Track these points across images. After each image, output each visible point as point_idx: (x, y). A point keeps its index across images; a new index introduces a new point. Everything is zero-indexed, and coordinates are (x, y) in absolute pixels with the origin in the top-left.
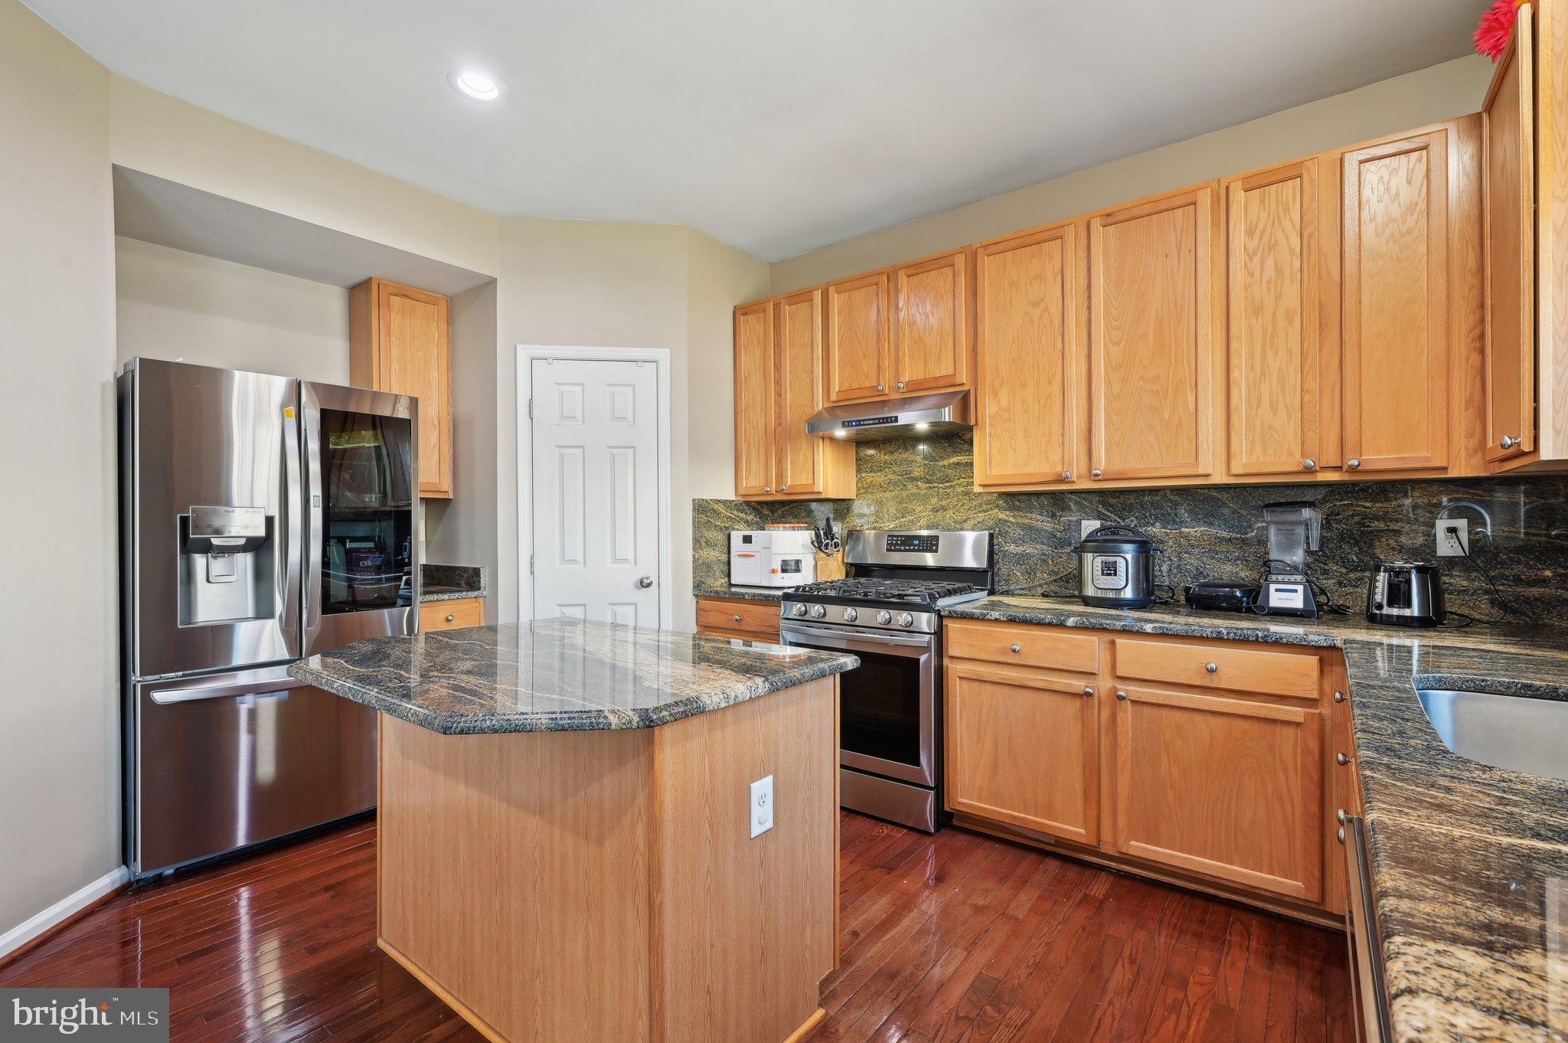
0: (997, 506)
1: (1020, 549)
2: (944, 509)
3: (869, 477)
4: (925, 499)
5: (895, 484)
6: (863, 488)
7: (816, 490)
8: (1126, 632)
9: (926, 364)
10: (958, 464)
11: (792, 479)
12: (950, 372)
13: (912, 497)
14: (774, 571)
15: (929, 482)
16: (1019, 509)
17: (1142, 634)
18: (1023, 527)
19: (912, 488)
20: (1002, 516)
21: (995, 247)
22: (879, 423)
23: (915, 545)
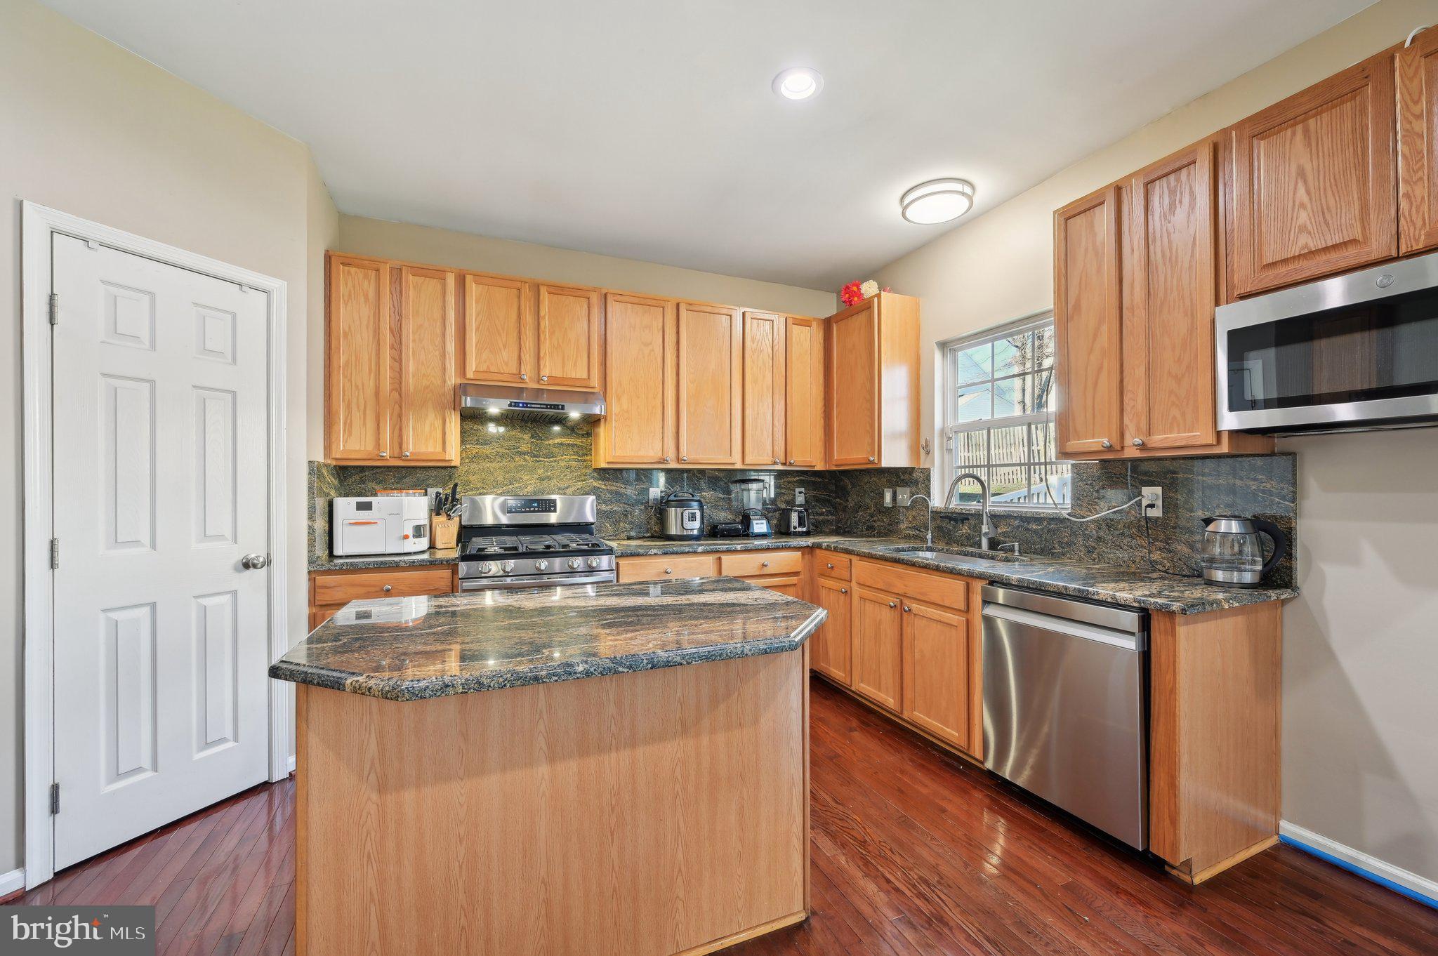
0: (593, 477)
1: (609, 508)
2: (549, 478)
3: (474, 449)
4: (532, 470)
5: (503, 456)
6: (468, 458)
7: (447, 459)
8: (729, 551)
9: (563, 367)
10: (561, 444)
11: (415, 444)
12: (585, 376)
13: (520, 468)
14: (406, 537)
15: (535, 456)
16: (609, 479)
17: (735, 551)
18: (611, 492)
19: (519, 460)
20: (595, 484)
21: (622, 297)
22: (547, 408)
23: (535, 507)
